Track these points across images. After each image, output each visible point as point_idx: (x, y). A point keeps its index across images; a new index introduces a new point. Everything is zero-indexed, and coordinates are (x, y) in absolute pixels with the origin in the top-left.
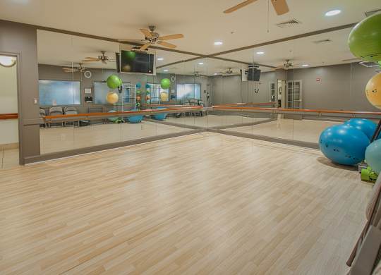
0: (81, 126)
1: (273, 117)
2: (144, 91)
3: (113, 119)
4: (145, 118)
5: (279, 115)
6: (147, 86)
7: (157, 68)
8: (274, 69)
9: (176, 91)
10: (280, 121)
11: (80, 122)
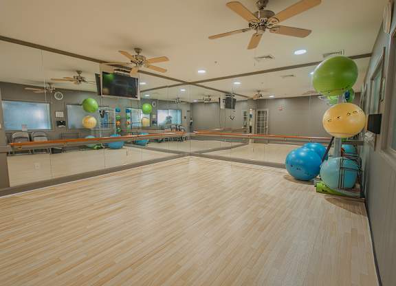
0: (53, 153)
1: (245, 142)
2: (124, 116)
3: (91, 145)
4: (127, 143)
5: (250, 140)
6: (128, 111)
7: (141, 92)
8: (247, 99)
9: (157, 117)
10: (251, 145)
11: (52, 149)
